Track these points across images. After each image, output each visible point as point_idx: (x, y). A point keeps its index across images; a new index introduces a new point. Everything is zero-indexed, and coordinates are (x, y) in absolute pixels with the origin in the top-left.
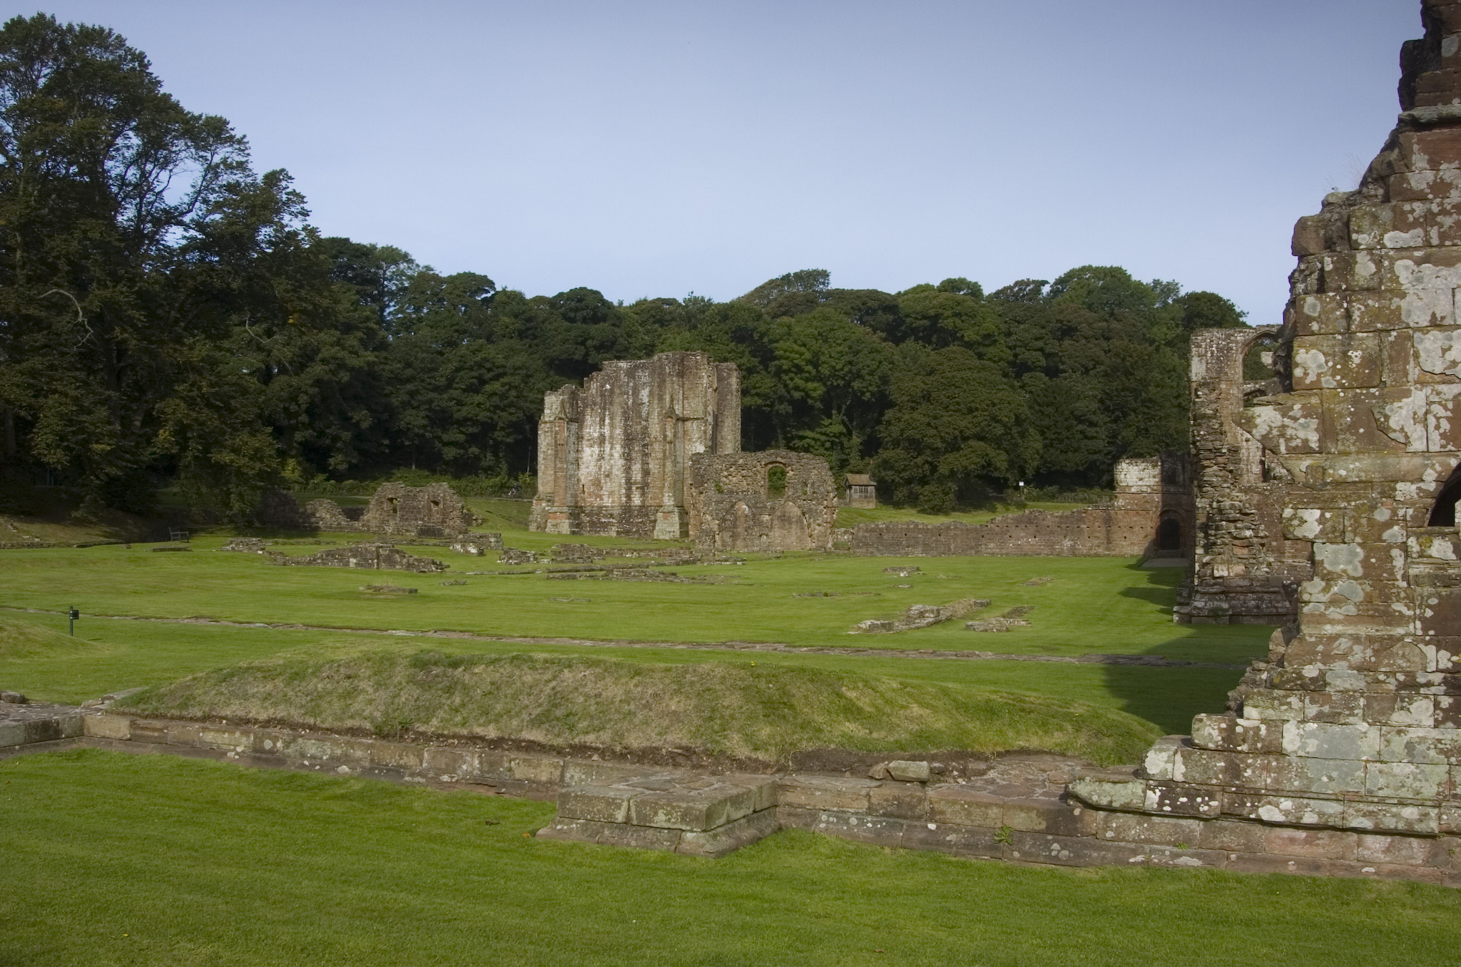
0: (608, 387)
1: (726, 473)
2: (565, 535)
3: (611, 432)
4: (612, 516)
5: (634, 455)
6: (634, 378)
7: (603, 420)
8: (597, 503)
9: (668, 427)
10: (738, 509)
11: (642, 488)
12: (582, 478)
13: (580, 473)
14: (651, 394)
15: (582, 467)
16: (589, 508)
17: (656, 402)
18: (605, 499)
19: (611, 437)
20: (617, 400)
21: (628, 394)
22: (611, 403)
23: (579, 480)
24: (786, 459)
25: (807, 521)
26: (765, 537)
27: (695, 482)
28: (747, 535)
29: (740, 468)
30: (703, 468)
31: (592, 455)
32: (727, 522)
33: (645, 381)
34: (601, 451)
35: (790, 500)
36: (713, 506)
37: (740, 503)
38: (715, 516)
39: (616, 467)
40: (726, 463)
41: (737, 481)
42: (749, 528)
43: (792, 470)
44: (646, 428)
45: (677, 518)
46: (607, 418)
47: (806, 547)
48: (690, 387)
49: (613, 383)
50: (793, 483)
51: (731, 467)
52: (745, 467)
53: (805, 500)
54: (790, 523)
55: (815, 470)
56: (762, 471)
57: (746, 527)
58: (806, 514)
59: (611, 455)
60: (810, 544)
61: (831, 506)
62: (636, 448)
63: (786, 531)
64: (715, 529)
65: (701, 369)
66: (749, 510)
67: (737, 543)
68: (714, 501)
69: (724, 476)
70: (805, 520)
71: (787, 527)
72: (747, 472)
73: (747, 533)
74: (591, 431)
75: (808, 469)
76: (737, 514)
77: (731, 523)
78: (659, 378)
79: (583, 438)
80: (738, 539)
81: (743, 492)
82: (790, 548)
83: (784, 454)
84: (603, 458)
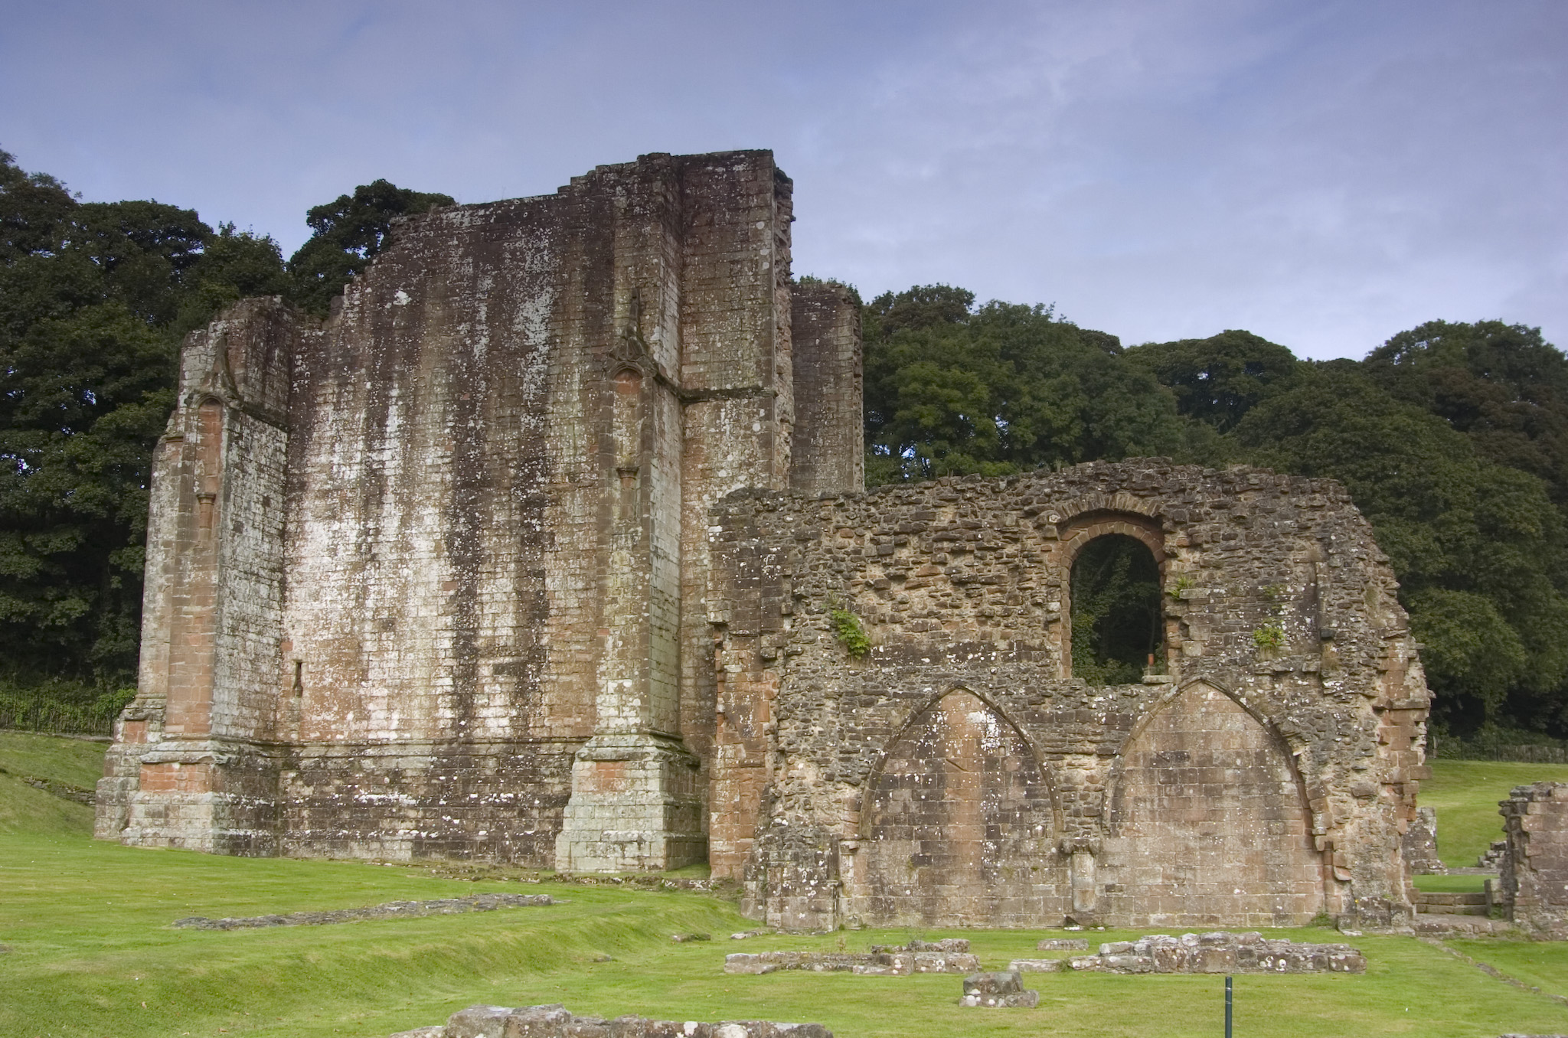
0: (402, 297)
1: (876, 572)
2: (192, 858)
3: (408, 460)
4: (396, 778)
5: (489, 543)
6: (497, 260)
7: (377, 418)
8: (344, 731)
9: (620, 411)
10: (950, 730)
11: (517, 670)
12: (296, 636)
13: (291, 614)
14: (559, 312)
15: (298, 593)
16: (316, 751)
17: (578, 338)
18: (377, 712)
19: (407, 478)
20: (433, 343)
21: (472, 318)
22: (411, 357)
23: (282, 644)
24: (1161, 494)
25: (1299, 776)
26: (1088, 862)
27: (737, 616)
28: (997, 855)
29: (946, 544)
30: (775, 550)
31: (333, 551)
32: (897, 792)
33: (537, 268)
34: (366, 532)
35: (1203, 681)
36: (827, 719)
37: (959, 700)
38: (836, 766)
39: (421, 591)
40: (877, 528)
41: (931, 605)
42: (1005, 818)
43: (1194, 546)
44: (537, 437)
45: (655, 785)
46: (393, 410)
47: (1298, 906)
48: (707, 275)
49: (421, 285)
50: (1203, 602)
51: (903, 545)
52: (968, 540)
53: (1277, 676)
54: (1209, 792)
55: (1308, 538)
56: (1046, 557)
57: (991, 817)
58: (1295, 742)
59: (404, 546)
60: (1319, 894)
61: (1402, 703)
62: (499, 518)
63: (1191, 833)
64: (838, 829)
65: (749, 208)
66: (1002, 735)
67: (945, 893)
68: (828, 697)
69: (868, 585)
70: (1287, 775)
71: (1196, 809)
72: (979, 564)
73: (995, 843)
74: (336, 459)
75: (1272, 536)
76: (941, 754)
77: (916, 797)
78: (589, 252)
79: (303, 486)
80: (949, 872)
81: (967, 653)
82: (1219, 911)
83: (1149, 476)
84: (373, 558)
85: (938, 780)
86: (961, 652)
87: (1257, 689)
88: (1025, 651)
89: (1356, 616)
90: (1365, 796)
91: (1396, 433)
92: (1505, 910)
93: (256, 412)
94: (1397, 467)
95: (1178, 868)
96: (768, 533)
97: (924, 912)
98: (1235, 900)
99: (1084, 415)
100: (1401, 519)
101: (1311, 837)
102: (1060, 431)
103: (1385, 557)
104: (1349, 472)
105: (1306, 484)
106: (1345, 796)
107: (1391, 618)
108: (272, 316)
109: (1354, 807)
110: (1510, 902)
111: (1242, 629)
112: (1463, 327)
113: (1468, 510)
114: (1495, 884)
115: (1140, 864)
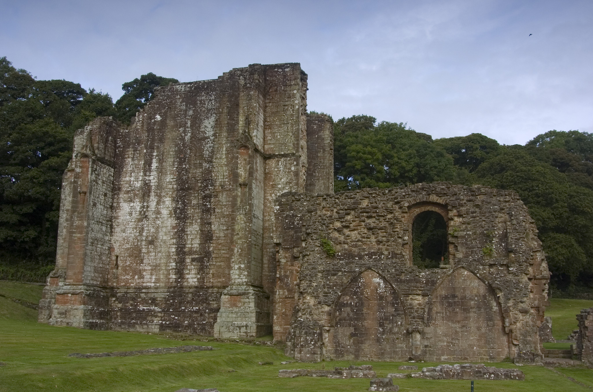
0: (158, 118)
1: (338, 224)
2: (75, 330)
3: (160, 180)
4: (154, 301)
5: (190, 212)
6: (195, 104)
7: (148, 163)
8: (134, 283)
9: (241, 162)
10: (365, 285)
11: (200, 260)
12: (116, 246)
13: (114, 238)
14: (218, 124)
15: (117, 230)
16: (123, 290)
17: (225, 134)
18: (147, 276)
19: (159, 186)
20: (169, 135)
21: (185, 126)
22: (161, 140)
23: (111, 249)
24: (447, 196)
25: (499, 304)
26: (418, 336)
27: (285, 241)
28: (383, 333)
29: (365, 214)
30: (299, 215)
31: (131, 214)
32: (345, 309)
33: (210, 107)
34: (143, 207)
35: (463, 267)
36: (319, 280)
37: (368, 274)
38: (322, 298)
39: (164, 230)
40: (338, 208)
41: (359, 237)
42: (386, 319)
43: (460, 216)
44: (209, 172)
45: (252, 305)
46: (154, 160)
47: (498, 354)
48: (274, 110)
49: (165, 113)
50: (463, 237)
51: (348, 214)
52: (373, 213)
53: (491, 266)
54: (465, 310)
55: (504, 213)
56: (403, 219)
57: (381, 318)
58: (498, 291)
59: (158, 212)
60: (507, 350)
61: (539, 277)
62: (194, 202)
63: (458, 325)
64: (322, 322)
65: (291, 85)
66: (385, 287)
67: (363, 347)
68: (319, 272)
69: (335, 229)
70: (495, 304)
71: (459, 317)
72: (377, 222)
73: (382, 329)
74: (132, 179)
75: (490, 212)
76: (362, 294)
77: (352, 311)
78: (230, 101)
79: (119, 189)
80: (365, 339)
81: (373, 256)
82: (468, 356)
83: (443, 189)
84: (146, 217)
85: (361, 304)
86: (370, 255)
87: (483, 270)
88: (395, 255)
89: (521, 243)
90: (525, 312)
91: (537, 173)
92: (578, 356)
93: (102, 160)
94: (537, 186)
95: (452, 339)
96: (297, 209)
97: (355, 355)
98: (474, 351)
99: (418, 165)
100: (539, 206)
101: (504, 327)
102: (409, 171)
103: (533, 221)
104: (519, 188)
105: (503, 192)
106: (517, 312)
107: (535, 244)
108: (108, 124)
109: (520, 316)
110: (580, 353)
111: (478, 248)
112: (563, 133)
113: (565, 203)
114: (575, 346)
115: (438, 337)
